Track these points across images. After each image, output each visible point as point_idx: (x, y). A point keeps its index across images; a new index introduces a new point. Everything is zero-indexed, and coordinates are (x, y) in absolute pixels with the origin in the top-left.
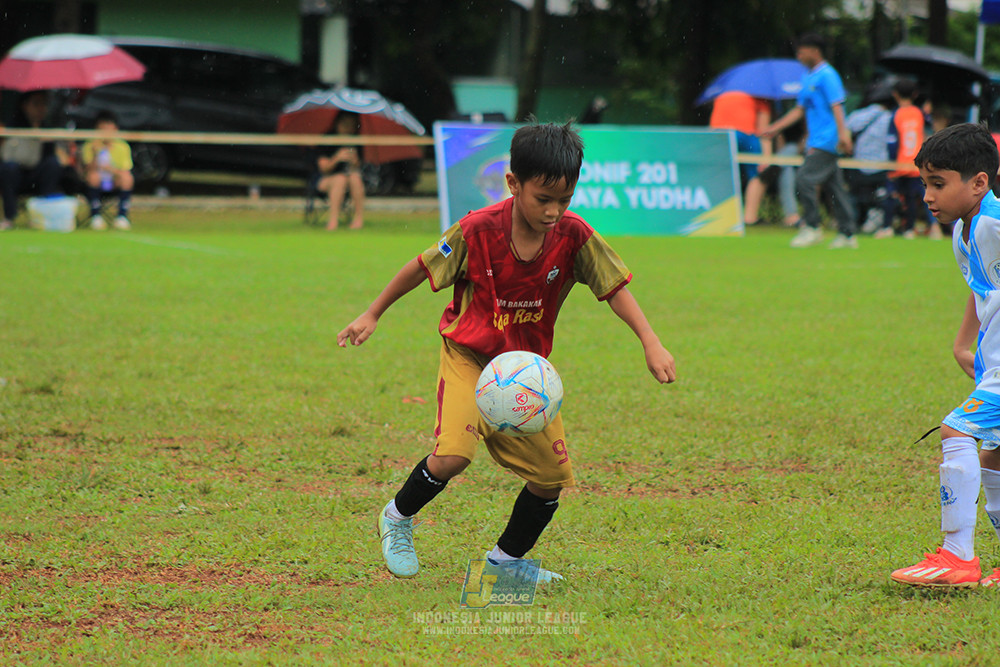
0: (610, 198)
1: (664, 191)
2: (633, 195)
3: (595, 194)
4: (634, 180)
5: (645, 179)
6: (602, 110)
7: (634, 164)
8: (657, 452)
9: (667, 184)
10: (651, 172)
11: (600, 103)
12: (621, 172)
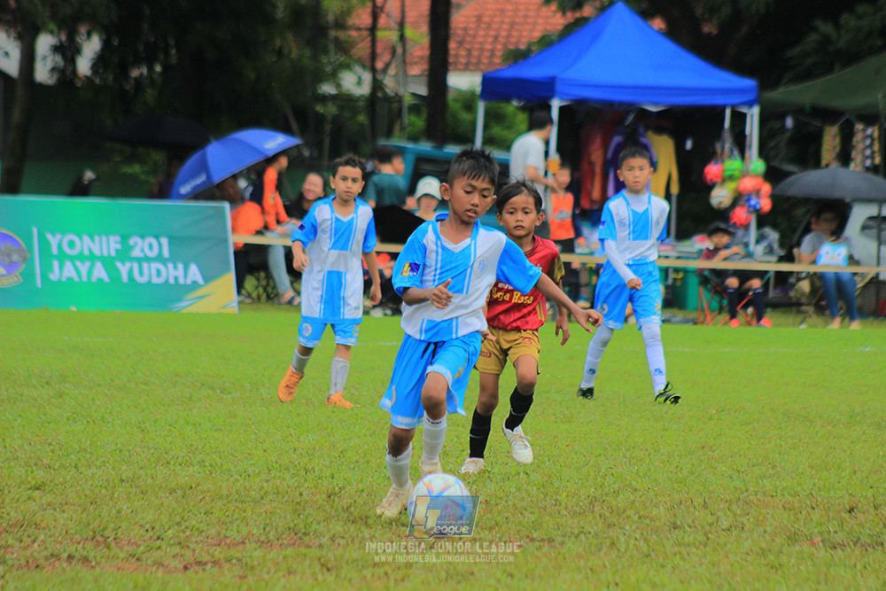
0: (100, 272)
1: (155, 266)
2: (123, 269)
3: (83, 269)
4: (124, 254)
5: (136, 253)
6: (91, 182)
7: (124, 238)
8: (147, 526)
9: (159, 258)
10: (142, 246)
11: (89, 175)
12: (113, 245)
